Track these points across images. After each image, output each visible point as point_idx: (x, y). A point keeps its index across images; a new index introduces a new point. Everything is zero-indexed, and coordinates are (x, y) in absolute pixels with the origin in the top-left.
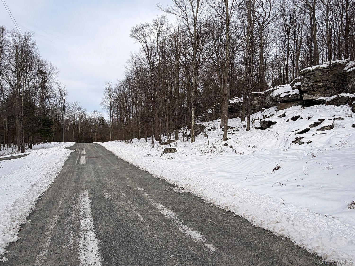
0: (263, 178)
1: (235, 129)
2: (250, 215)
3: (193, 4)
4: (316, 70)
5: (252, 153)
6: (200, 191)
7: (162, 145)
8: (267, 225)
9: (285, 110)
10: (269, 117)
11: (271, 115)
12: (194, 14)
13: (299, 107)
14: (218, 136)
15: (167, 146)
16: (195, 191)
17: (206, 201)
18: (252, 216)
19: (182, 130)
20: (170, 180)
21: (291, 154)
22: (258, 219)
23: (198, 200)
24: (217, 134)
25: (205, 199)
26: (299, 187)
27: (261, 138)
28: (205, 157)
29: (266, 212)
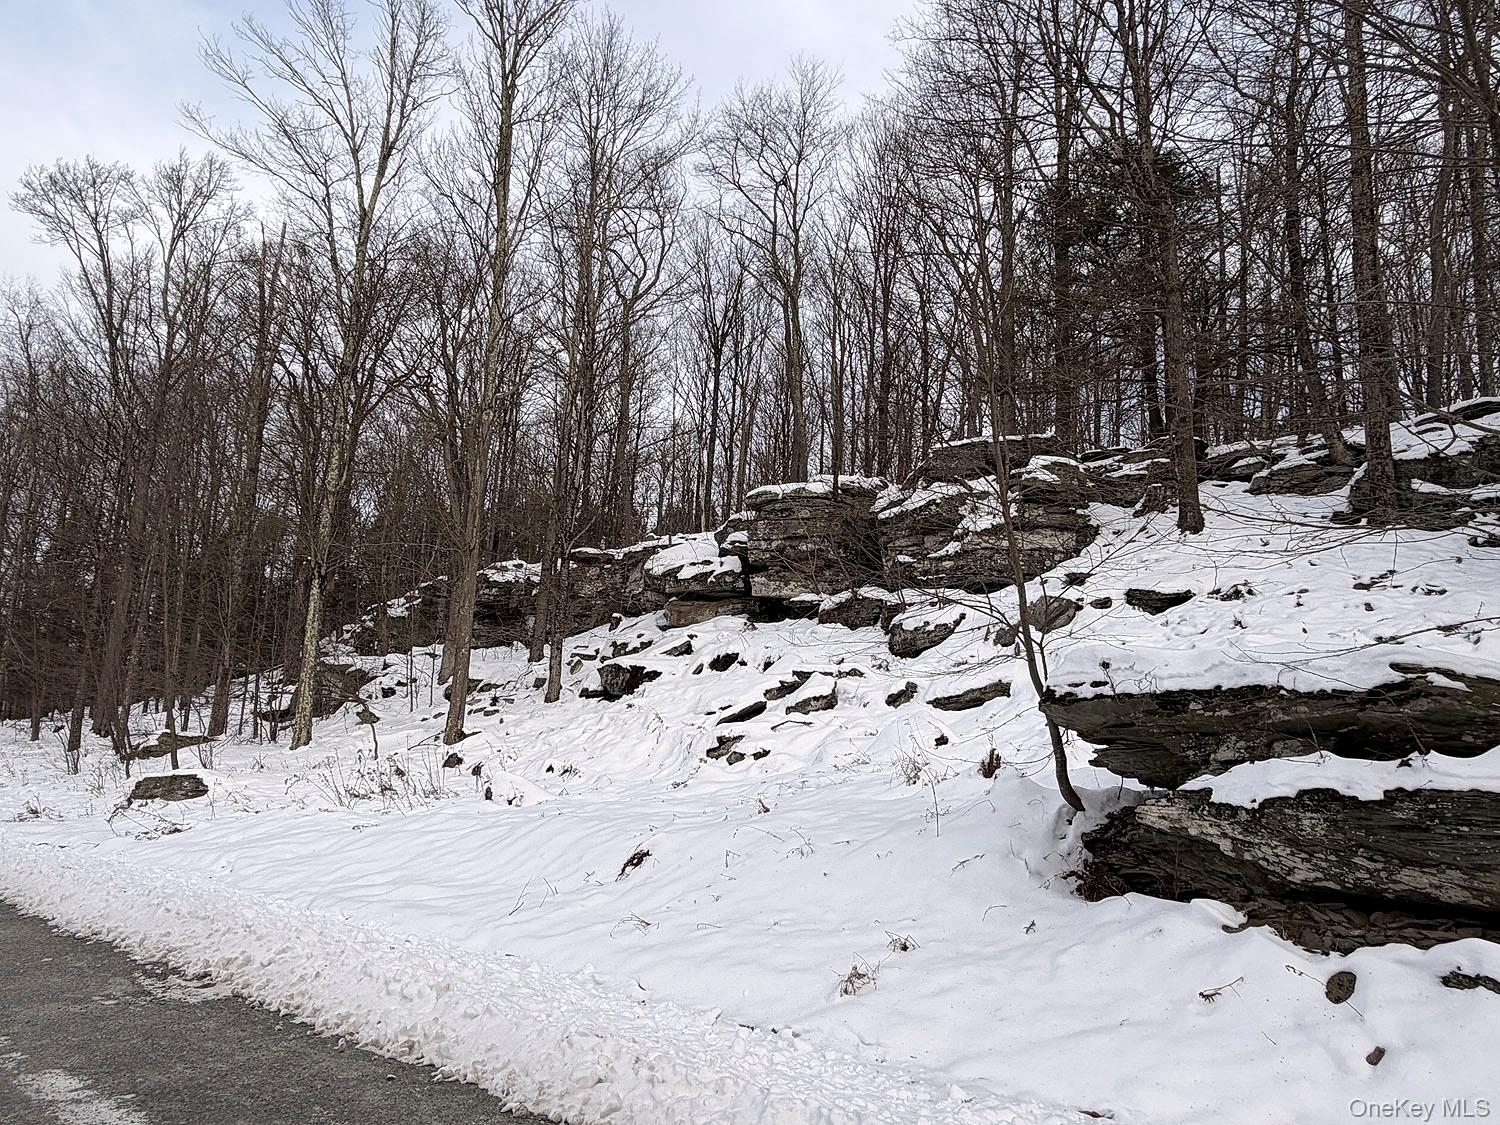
0: (584, 902)
1: (499, 693)
2: (498, 1066)
3: (360, 155)
4: (793, 499)
5: (553, 798)
6: (294, 984)
7: (127, 759)
8: (562, 1097)
9: (693, 629)
10: (635, 650)
11: (642, 643)
12: (361, 196)
13: (740, 621)
14: (424, 720)
15: (159, 768)
16: (271, 985)
17: (318, 1029)
18: (506, 1071)
19: (251, 687)
20: (143, 940)
21: (697, 800)
22: (528, 1080)
23: (278, 1027)
24: (420, 713)
25: (313, 1020)
26: (705, 931)
27: (600, 735)
28: (347, 820)
29: (565, 1043)
